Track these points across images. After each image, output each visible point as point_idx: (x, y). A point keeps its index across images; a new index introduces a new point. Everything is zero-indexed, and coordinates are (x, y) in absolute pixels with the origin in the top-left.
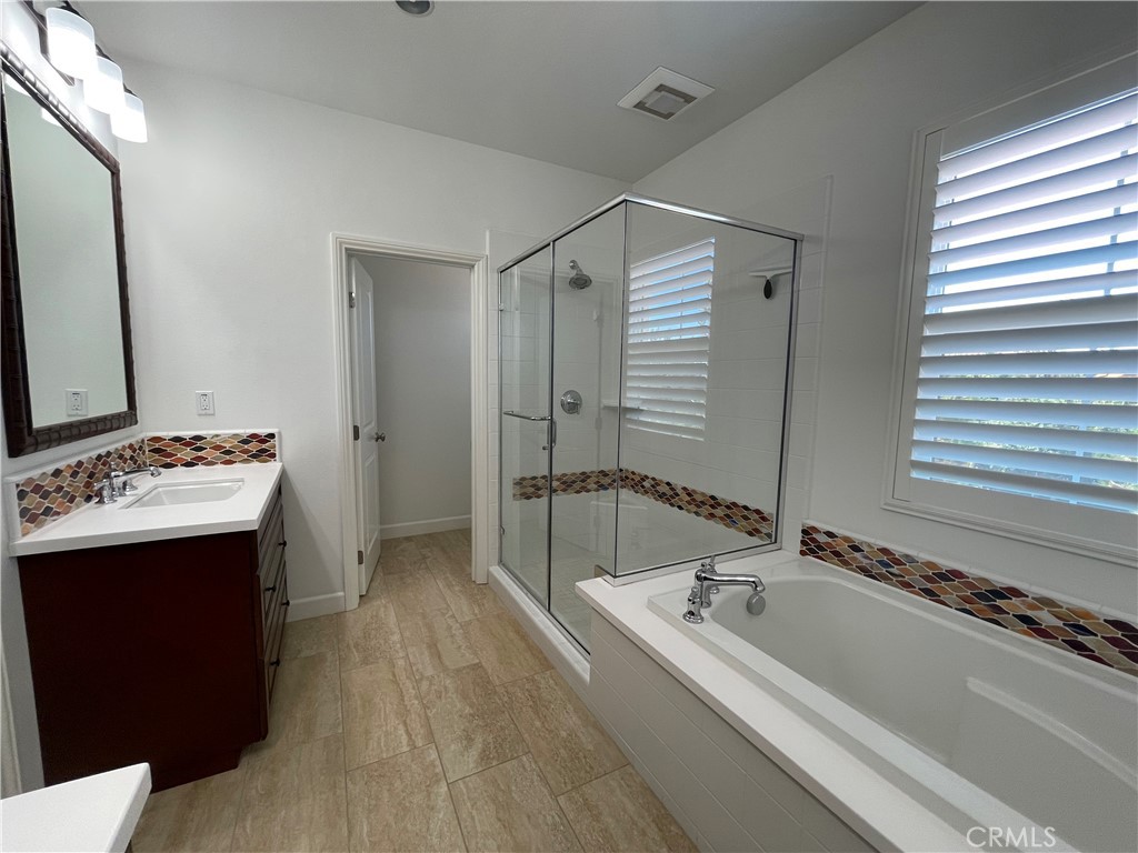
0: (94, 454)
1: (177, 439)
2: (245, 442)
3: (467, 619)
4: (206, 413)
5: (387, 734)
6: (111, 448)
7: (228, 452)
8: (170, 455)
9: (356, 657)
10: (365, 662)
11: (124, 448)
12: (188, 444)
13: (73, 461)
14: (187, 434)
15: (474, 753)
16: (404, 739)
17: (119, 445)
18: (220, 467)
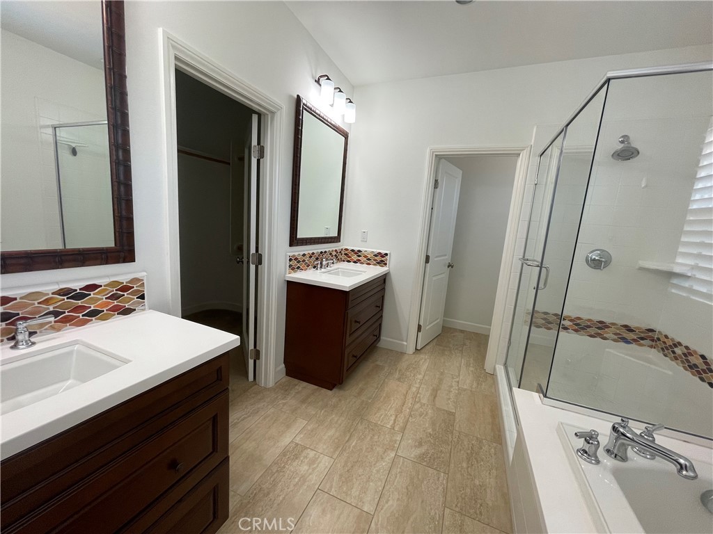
0: (320, 251)
1: (353, 251)
2: (376, 256)
3: (465, 387)
4: (364, 240)
5: (386, 415)
6: (327, 250)
7: (369, 259)
8: (350, 257)
9: (397, 375)
10: (399, 379)
11: (333, 251)
12: (356, 253)
13: (311, 252)
14: (356, 249)
15: (418, 451)
16: (391, 422)
17: (331, 250)
18: (365, 265)
